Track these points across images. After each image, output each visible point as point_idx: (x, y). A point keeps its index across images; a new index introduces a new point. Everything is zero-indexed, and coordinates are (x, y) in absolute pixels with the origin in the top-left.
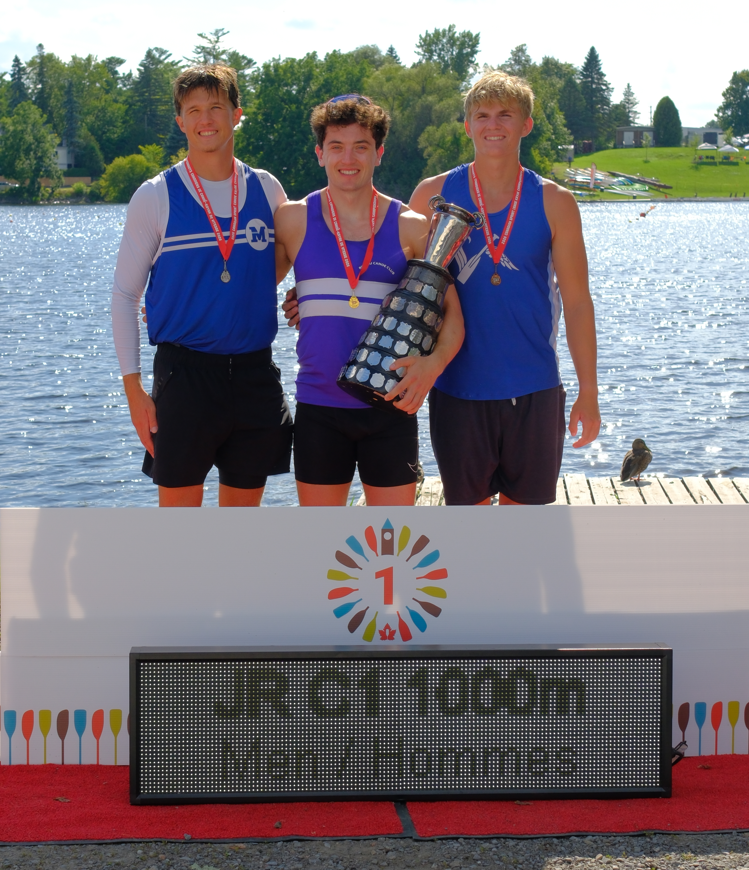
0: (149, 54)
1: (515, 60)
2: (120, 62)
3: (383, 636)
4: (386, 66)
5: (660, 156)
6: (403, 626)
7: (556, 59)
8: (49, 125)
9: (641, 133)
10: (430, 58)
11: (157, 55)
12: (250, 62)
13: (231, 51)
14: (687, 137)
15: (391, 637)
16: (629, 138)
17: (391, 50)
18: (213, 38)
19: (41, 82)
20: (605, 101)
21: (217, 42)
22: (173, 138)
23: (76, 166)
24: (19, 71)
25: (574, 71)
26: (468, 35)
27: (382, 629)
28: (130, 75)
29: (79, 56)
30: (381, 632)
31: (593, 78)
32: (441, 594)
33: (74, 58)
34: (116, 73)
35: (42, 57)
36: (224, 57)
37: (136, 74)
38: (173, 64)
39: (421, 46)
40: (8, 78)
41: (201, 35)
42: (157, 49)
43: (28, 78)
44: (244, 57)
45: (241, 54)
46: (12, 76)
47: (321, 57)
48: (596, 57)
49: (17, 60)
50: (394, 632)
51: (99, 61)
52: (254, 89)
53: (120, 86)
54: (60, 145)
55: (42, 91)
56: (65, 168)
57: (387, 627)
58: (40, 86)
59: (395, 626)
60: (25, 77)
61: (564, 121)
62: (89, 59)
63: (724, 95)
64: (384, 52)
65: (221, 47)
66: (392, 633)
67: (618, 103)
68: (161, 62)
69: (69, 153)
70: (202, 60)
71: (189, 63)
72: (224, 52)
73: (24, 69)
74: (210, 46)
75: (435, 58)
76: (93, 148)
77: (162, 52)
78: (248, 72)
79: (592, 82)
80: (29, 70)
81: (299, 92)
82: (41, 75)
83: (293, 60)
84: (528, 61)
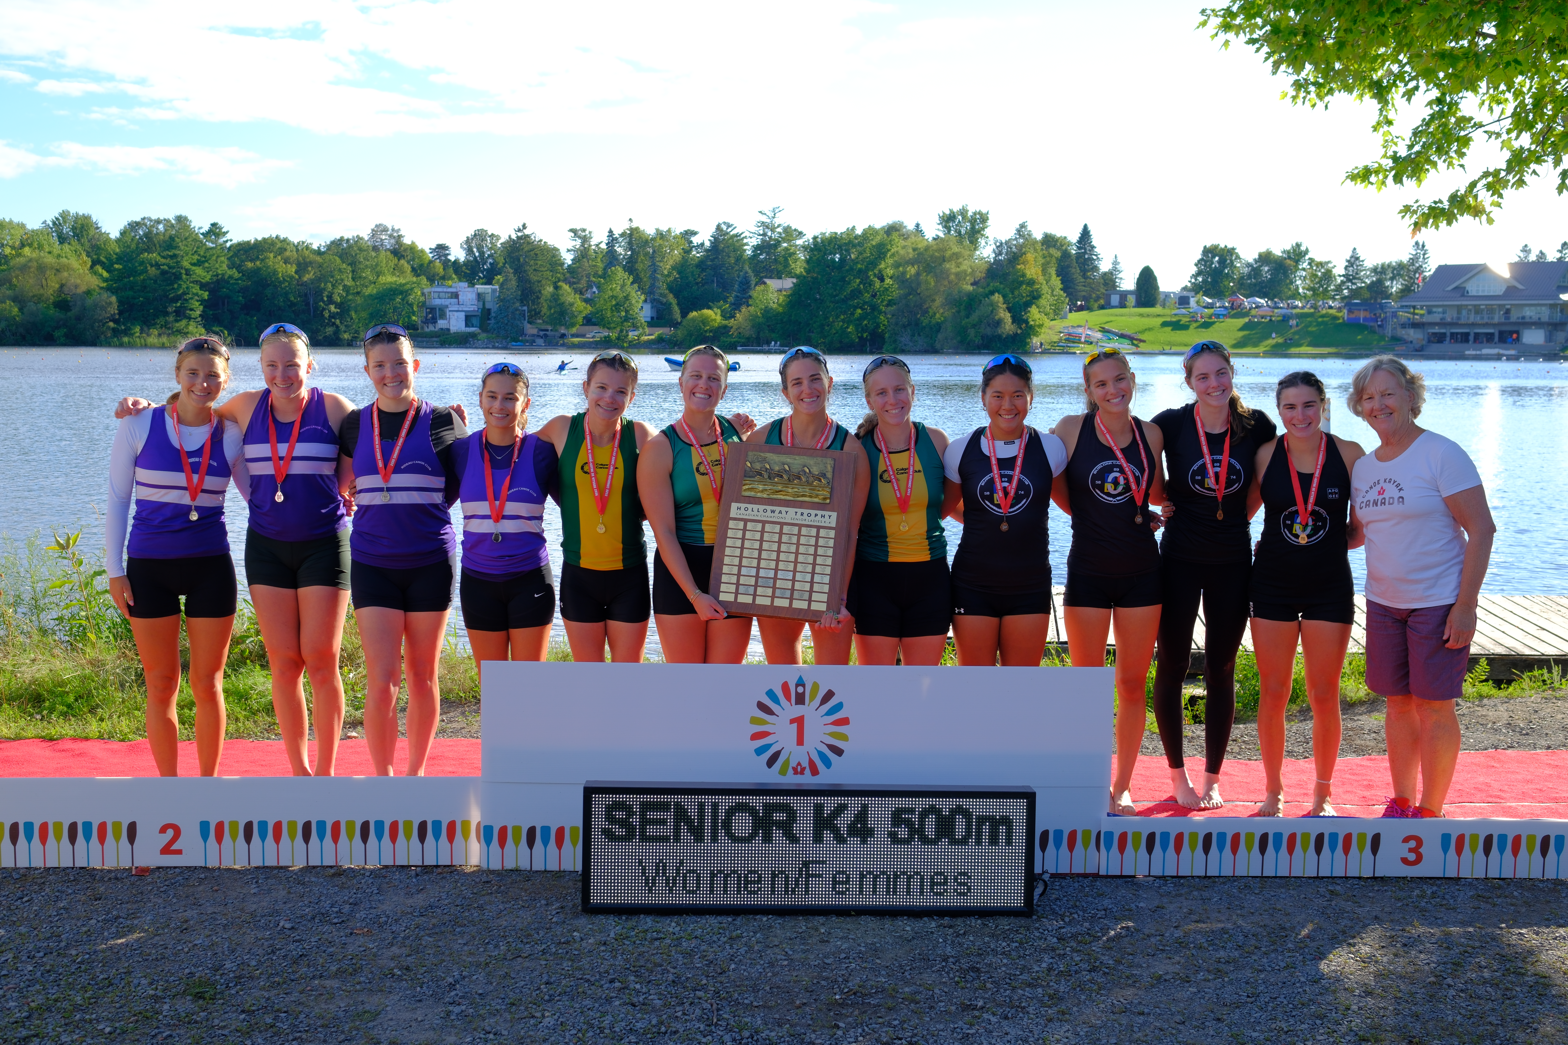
0: (718, 227)
1: (1020, 235)
2: (694, 233)
3: (796, 772)
4: (913, 239)
5: (1141, 315)
6: (812, 764)
7: (1053, 233)
8: (636, 286)
9: (1126, 296)
10: (949, 231)
11: (724, 227)
12: (800, 234)
13: (786, 225)
14: (1164, 300)
15: (802, 773)
16: (1115, 299)
17: (918, 225)
18: (771, 214)
19: (631, 249)
20: (1096, 268)
21: (774, 218)
22: (737, 296)
23: (657, 318)
24: (612, 241)
25: (1070, 244)
26: (980, 213)
27: (795, 766)
28: (702, 244)
29: (661, 229)
30: (793, 768)
31: (1085, 249)
32: (844, 738)
33: (657, 230)
34: (691, 242)
35: (631, 229)
36: (779, 230)
37: (707, 244)
38: (736, 235)
39: (941, 223)
40: (603, 246)
41: (760, 212)
42: (725, 223)
43: (620, 246)
44: (795, 230)
45: (793, 228)
46: (607, 244)
47: (859, 231)
48: (1089, 232)
49: (611, 231)
50: (805, 768)
51: (678, 232)
52: (804, 256)
53: (694, 253)
54: (645, 301)
55: (631, 256)
56: (649, 319)
57: (799, 764)
58: (629, 253)
59: (805, 764)
60: (617, 245)
61: (1061, 286)
62: (669, 231)
63: (1196, 265)
64: (911, 226)
65: (777, 221)
66: (803, 769)
67: (1107, 270)
68: (728, 233)
69: (652, 307)
70: (761, 232)
71: (751, 235)
72: (779, 226)
73: (616, 239)
74: (768, 221)
75: (952, 232)
76: (671, 304)
77: (729, 226)
78: (799, 242)
79: (1085, 253)
80: (621, 240)
81: (840, 259)
82: (630, 243)
83: (836, 233)
84: (1030, 235)
